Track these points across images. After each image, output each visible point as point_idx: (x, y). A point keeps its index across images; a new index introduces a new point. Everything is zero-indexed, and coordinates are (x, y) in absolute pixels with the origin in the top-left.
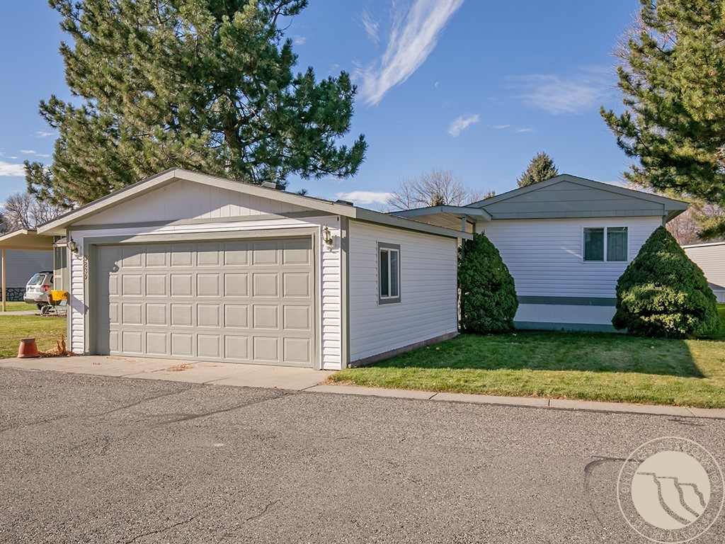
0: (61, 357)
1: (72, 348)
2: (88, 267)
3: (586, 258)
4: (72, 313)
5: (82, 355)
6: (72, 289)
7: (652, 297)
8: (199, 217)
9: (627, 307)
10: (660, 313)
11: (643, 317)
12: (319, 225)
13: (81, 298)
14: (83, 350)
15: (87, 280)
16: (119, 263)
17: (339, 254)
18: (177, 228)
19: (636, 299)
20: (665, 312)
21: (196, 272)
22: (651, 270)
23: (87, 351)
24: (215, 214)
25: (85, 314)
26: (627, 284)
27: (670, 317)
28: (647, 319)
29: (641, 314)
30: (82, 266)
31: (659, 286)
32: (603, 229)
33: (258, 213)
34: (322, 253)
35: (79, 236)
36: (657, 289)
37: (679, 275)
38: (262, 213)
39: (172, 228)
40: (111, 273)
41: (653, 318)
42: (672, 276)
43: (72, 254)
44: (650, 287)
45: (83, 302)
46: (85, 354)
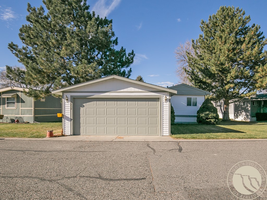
0: (62, 136)
1: (65, 133)
2: (72, 106)
3: (187, 105)
4: (65, 121)
5: (69, 135)
6: (65, 113)
7: (209, 115)
8: (120, 91)
9: (202, 117)
10: (211, 119)
11: (207, 120)
12: (162, 95)
13: (69, 116)
14: (70, 134)
15: (72, 110)
16: (85, 104)
17: (169, 103)
18: (110, 94)
19: (205, 116)
20: (212, 119)
21: (117, 108)
22: (207, 109)
23: (72, 134)
24: (125, 90)
25: (71, 121)
26: (202, 112)
27: (213, 120)
28: (208, 120)
29: (206, 119)
30: (70, 105)
31: (210, 112)
32: (191, 98)
33: (141, 90)
34: (163, 103)
35: (69, 95)
36: (209, 113)
37: (214, 110)
38: (143, 91)
39: (109, 94)
40: (81, 108)
41: (209, 120)
42: (212, 110)
43: (65, 101)
44: (208, 112)
45: (70, 117)
46: (71, 135)
